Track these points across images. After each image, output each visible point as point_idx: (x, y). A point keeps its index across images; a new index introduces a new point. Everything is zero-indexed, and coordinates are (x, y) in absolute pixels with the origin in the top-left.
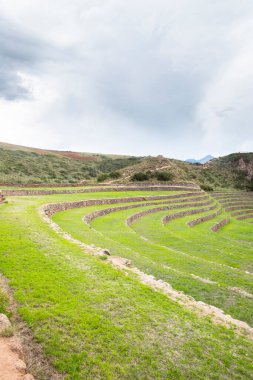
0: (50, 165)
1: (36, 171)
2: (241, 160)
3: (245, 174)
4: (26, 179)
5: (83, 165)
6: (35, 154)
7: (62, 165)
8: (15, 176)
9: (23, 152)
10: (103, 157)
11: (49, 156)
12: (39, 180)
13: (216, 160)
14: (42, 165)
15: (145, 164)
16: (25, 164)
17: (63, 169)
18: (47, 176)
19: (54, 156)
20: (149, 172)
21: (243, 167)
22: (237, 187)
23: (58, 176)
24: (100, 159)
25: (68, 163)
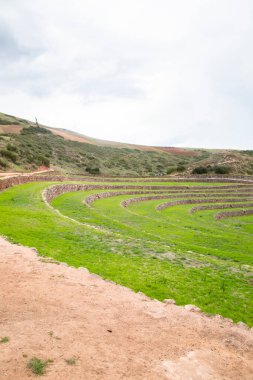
0: (149, 160)
1: (135, 166)
4: (125, 172)
5: (181, 160)
6: (138, 151)
7: (160, 160)
8: (115, 170)
9: (127, 150)
10: (204, 151)
11: (150, 152)
12: (135, 173)
14: (142, 161)
16: (127, 160)
17: (160, 164)
18: (144, 170)
19: (154, 152)
20: (209, 167)
23: (154, 169)
24: (200, 154)
25: (166, 158)
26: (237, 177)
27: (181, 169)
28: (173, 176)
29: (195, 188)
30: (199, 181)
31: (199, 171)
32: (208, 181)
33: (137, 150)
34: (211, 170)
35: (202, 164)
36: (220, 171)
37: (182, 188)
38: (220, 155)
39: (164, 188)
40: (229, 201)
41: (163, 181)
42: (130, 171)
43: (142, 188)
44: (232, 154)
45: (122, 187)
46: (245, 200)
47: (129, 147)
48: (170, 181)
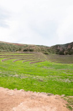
0: (11, 47)
1: (6, 49)
2: (58, 47)
3: (59, 50)
4: (3, 50)
5: (20, 47)
7: (14, 47)
10: (26, 45)
11: (11, 45)
12: (6, 51)
13: (52, 46)
14: (8, 47)
15: (28, 47)
16: (3, 47)
17: (14, 48)
18: (9, 50)
20: (28, 49)
21: (59, 48)
22: (56, 54)
23: (12, 50)
24: (25, 46)
25: (16, 47)
26: (35, 52)
27: (20, 50)
28: (18, 52)
29: (24, 55)
30: (25, 53)
31: (25, 51)
32: (27, 53)
33: (7, 44)
34: (28, 50)
35: (26, 48)
36: (31, 51)
37: (20, 55)
38: (31, 46)
39: (15, 55)
40: (33, 59)
41: (15, 53)
42: (4, 50)
43: (8, 55)
44: (34, 46)
45: (2, 55)
46: (37, 58)
47: (4, 43)
48: (17, 53)
